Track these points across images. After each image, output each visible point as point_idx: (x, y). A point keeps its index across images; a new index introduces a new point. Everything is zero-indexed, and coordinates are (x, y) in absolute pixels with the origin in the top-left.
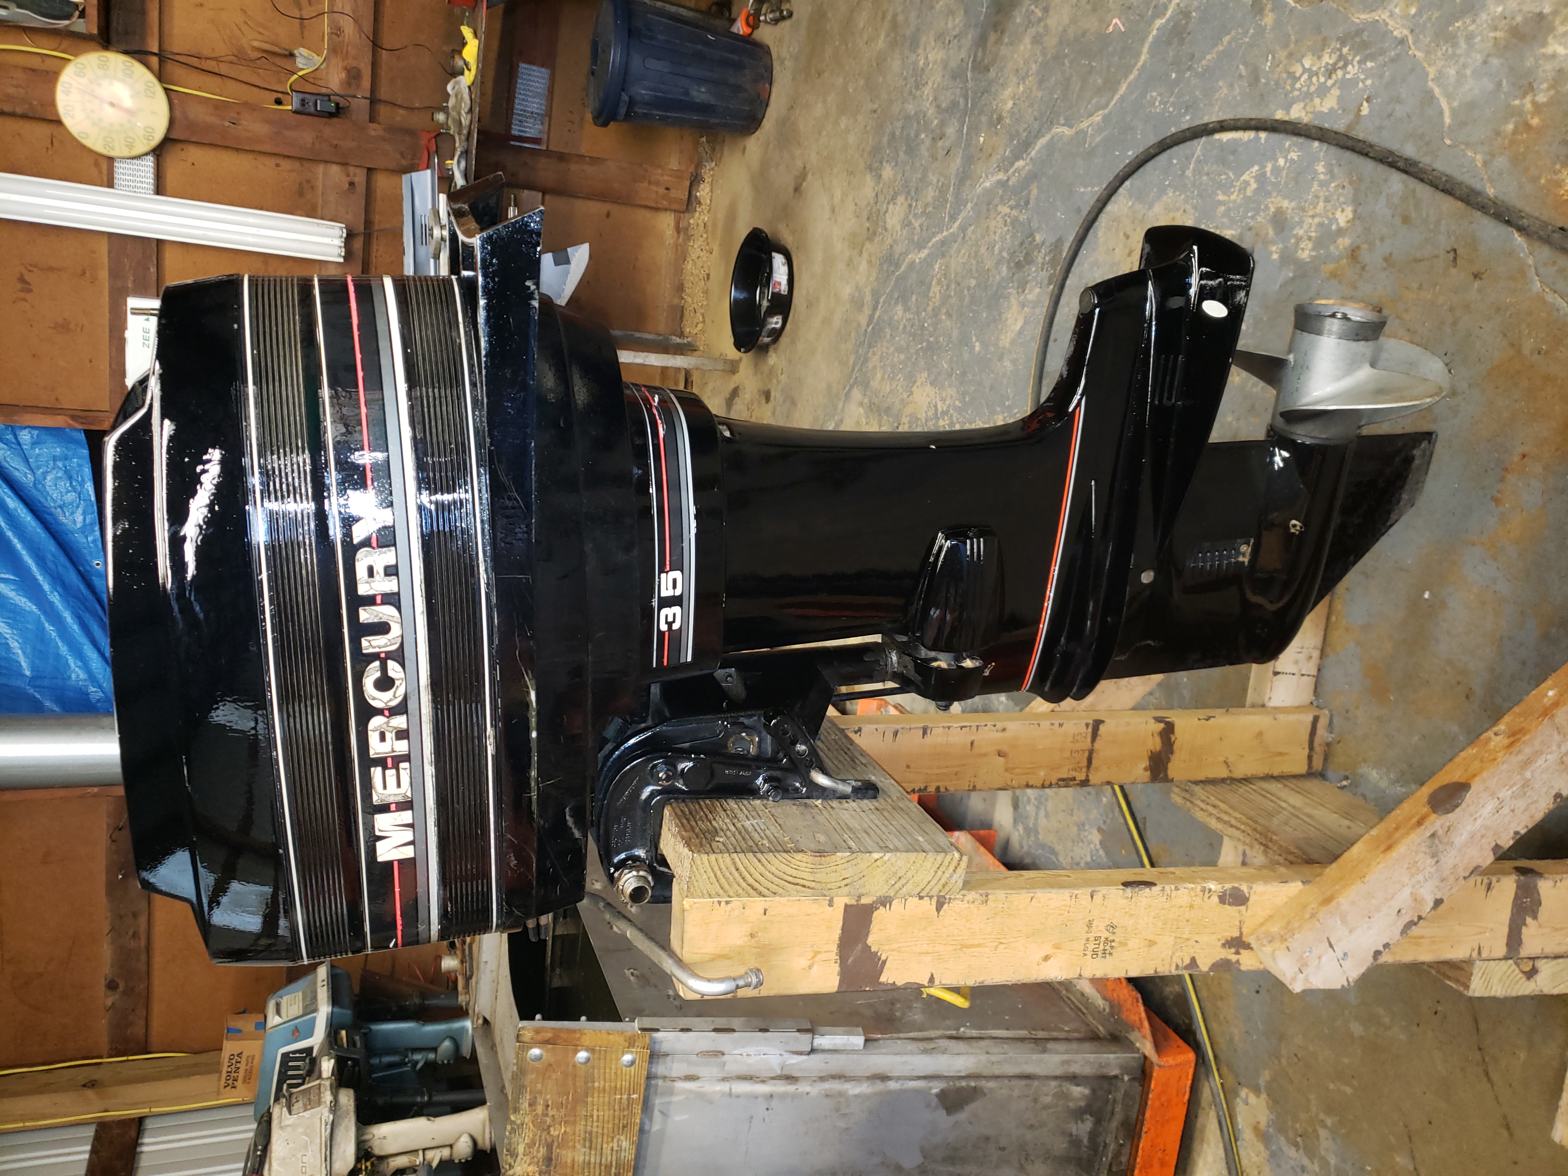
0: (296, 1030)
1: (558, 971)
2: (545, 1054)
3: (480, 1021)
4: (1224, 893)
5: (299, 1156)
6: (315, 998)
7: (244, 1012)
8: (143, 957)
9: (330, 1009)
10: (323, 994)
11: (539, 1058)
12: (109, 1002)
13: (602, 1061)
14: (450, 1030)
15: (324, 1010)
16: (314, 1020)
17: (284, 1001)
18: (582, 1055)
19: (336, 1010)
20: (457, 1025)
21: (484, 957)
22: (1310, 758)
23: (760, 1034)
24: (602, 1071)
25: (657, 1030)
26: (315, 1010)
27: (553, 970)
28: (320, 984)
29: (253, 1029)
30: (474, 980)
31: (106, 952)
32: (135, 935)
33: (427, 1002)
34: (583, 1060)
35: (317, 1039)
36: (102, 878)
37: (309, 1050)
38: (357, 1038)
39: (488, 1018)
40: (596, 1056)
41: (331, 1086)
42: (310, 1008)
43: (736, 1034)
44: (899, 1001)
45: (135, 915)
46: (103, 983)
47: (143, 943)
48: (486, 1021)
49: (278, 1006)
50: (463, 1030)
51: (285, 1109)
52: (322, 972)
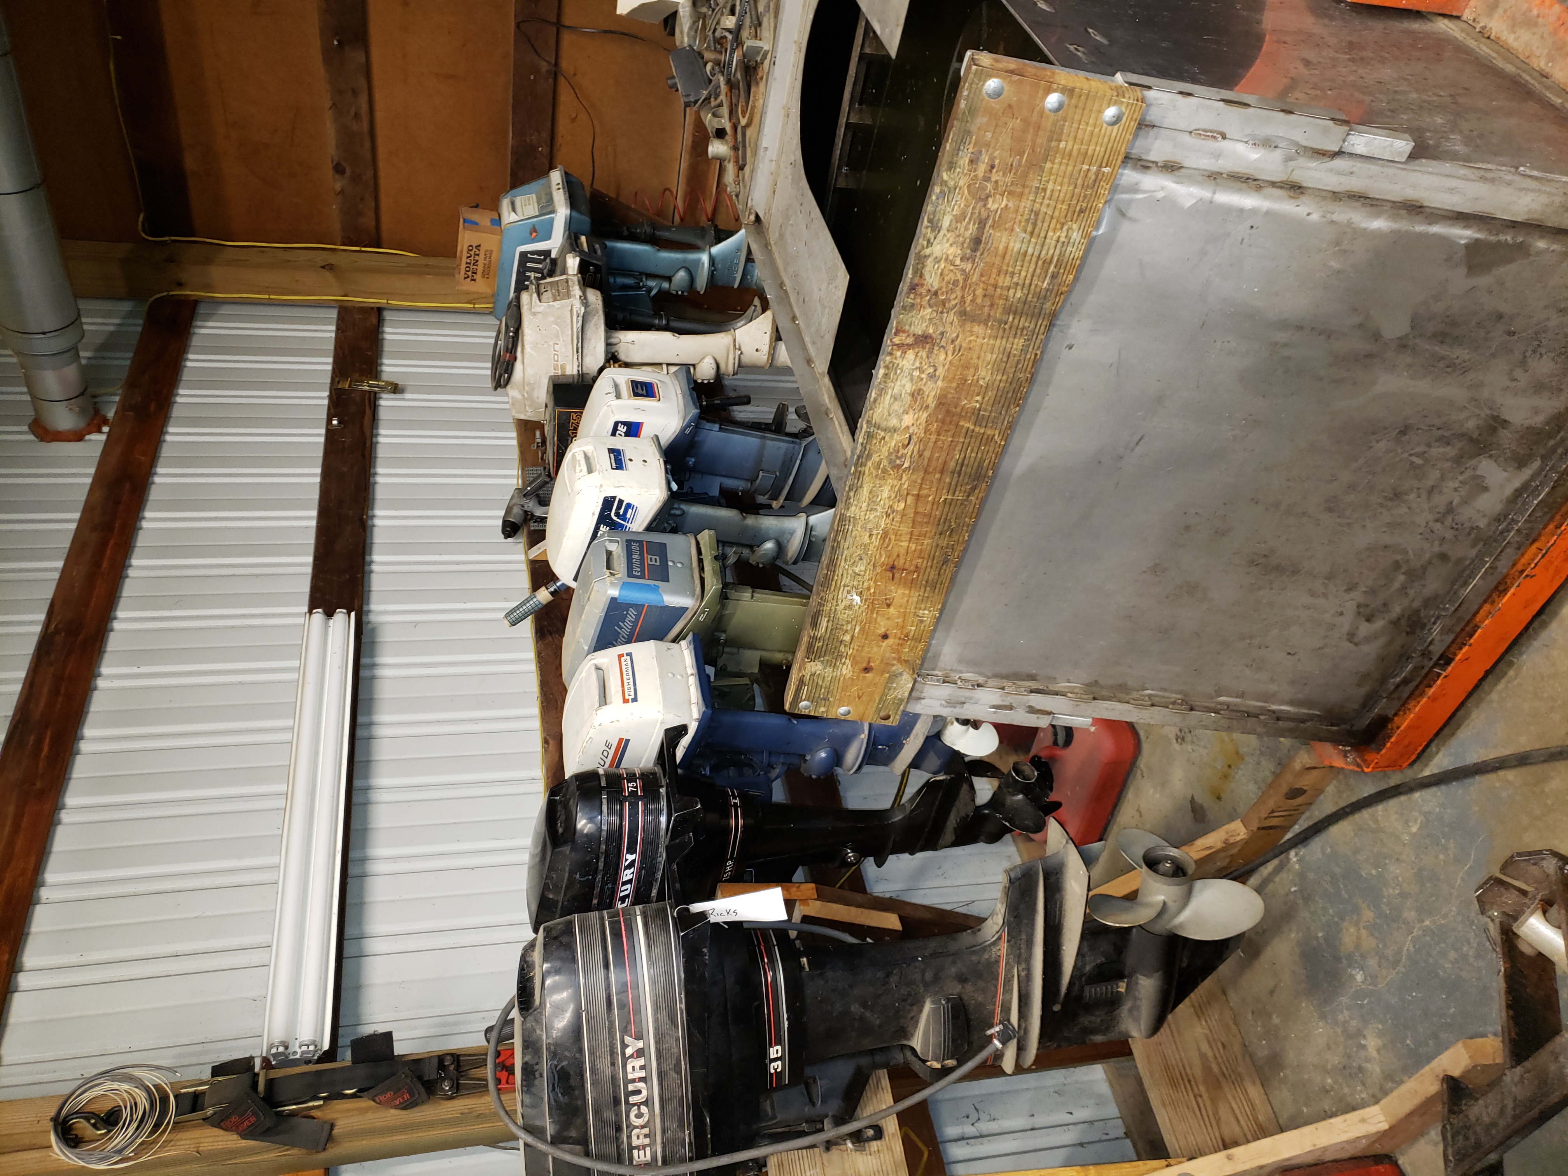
0: (534, 230)
1: (845, 169)
2: (1006, 88)
3: (752, 218)
5: (551, 344)
6: (550, 200)
7: (477, 206)
8: (367, 144)
9: (568, 211)
10: (560, 198)
11: (998, 94)
12: (338, 186)
13: (1079, 111)
14: (685, 261)
15: (562, 212)
16: (552, 221)
17: (518, 200)
18: (1053, 99)
19: (575, 214)
20: (692, 256)
21: (765, 142)
23: (1282, 114)
24: (1075, 125)
25: (1150, 88)
26: (553, 211)
27: (840, 168)
28: (554, 187)
29: (489, 224)
30: (747, 169)
31: (330, 131)
32: (357, 116)
34: (1056, 105)
35: (555, 243)
36: (316, 43)
37: (547, 253)
38: (597, 246)
39: (761, 215)
40: (1074, 101)
41: (579, 282)
42: (548, 207)
43: (1251, 110)
45: (355, 93)
46: (329, 167)
47: (365, 126)
48: (757, 217)
49: (513, 204)
50: (698, 262)
51: (535, 295)
52: (556, 176)
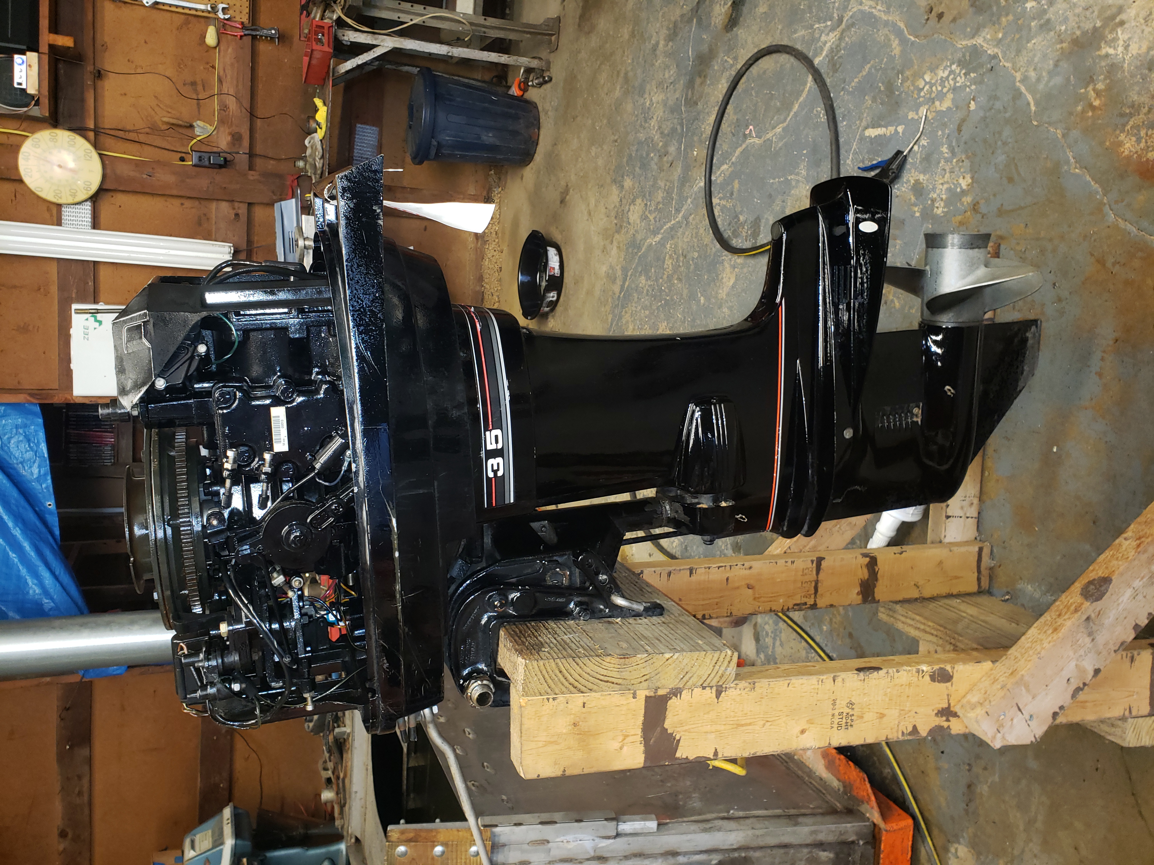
0: (208, 860)
1: (412, 796)
2: (409, 850)
3: (353, 840)
4: (934, 672)
6: (222, 833)
7: (166, 849)
8: (86, 811)
9: (234, 842)
10: (228, 830)
11: (405, 854)
12: (61, 847)
13: (454, 853)
14: (328, 853)
15: (229, 842)
16: (221, 851)
17: (197, 838)
18: (439, 849)
19: (239, 842)
20: (333, 848)
21: (355, 788)
22: (979, 579)
23: (576, 824)
24: (455, 861)
25: (496, 826)
26: (222, 843)
27: (408, 795)
28: (225, 822)
29: (173, 862)
30: (347, 808)
31: (58, 807)
32: (80, 793)
33: (309, 832)
34: (439, 854)
36: (53, 750)
38: (256, 863)
39: (359, 837)
40: (450, 849)
42: (219, 841)
43: (558, 825)
44: (681, 793)
45: (80, 777)
46: (56, 832)
47: (86, 798)
48: (357, 840)
49: (193, 842)
50: (339, 851)
52: (227, 812)
